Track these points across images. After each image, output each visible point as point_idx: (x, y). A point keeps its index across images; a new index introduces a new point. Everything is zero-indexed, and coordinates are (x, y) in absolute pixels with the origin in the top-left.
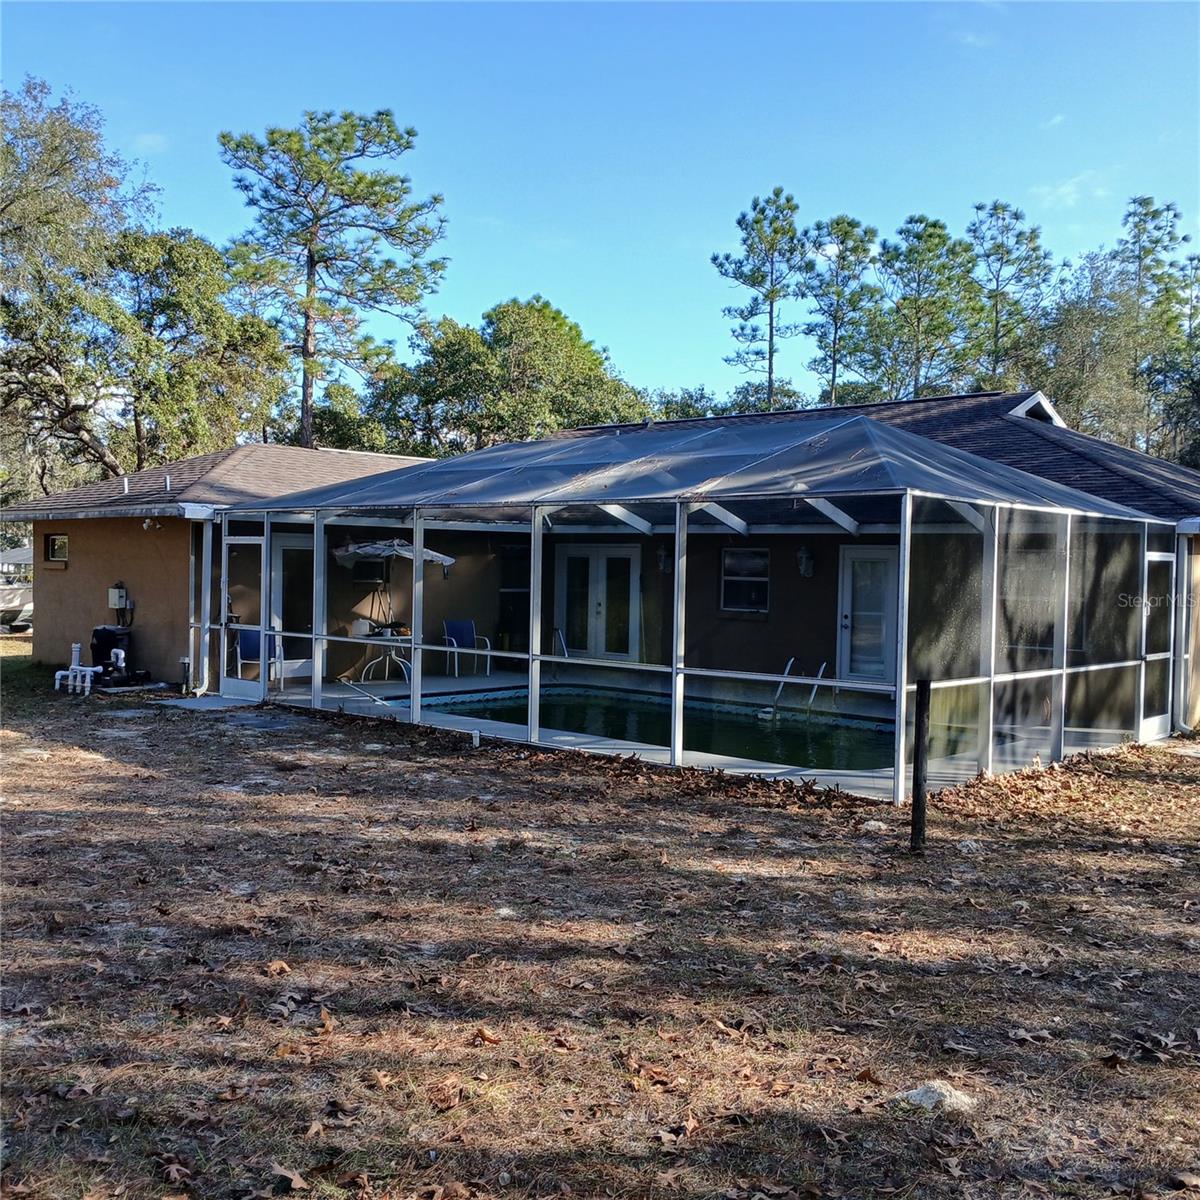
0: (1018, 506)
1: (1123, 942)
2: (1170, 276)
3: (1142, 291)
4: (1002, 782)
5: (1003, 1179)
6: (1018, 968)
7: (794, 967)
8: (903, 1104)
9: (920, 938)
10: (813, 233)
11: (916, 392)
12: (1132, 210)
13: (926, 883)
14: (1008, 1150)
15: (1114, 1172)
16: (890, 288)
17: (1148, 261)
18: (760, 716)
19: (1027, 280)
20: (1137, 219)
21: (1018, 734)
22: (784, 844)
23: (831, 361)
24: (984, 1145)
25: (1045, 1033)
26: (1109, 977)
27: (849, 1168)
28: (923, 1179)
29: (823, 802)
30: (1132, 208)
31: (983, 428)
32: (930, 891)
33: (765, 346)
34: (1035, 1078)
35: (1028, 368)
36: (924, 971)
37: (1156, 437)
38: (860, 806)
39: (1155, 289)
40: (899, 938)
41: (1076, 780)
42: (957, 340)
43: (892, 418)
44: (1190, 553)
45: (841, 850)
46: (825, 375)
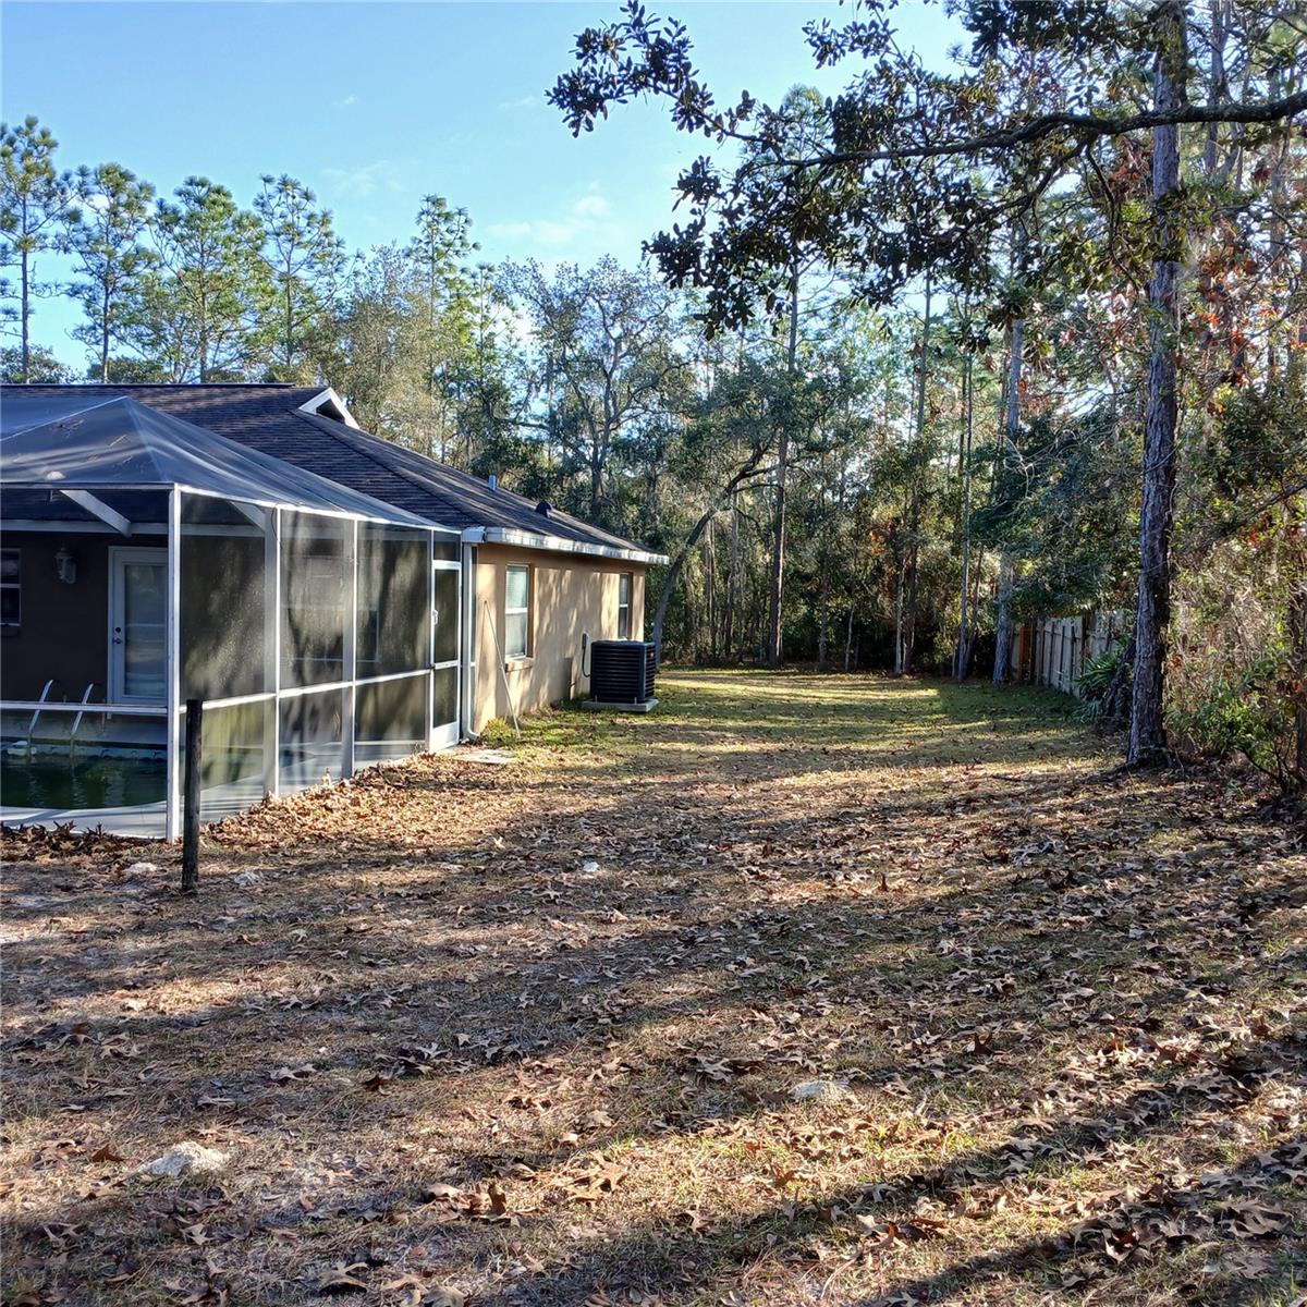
0: (304, 510)
1: (395, 959)
2: (461, 282)
3: (435, 294)
4: (290, 805)
5: (251, 1235)
6: (288, 1003)
7: (28, 1045)
8: (145, 1178)
9: (183, 987)
10: (76, 179)
11: (202, 377)
12: (425, 208)
13: (196, 925)
14: (259, 1203)
15: (368, 1199)
16: (169, 255)
17: (440, 264)
18: (11, 751)
19: (319, 267)
20: (430, 219)
21: (309, 752)
22: (30, 902)
23: (101, 331)
24: (234, 1202)
25: (309, 1068)
26: (380, 996)
27: (75, 1266)
28: (161, 1255)
29: (82, 847)
30: (426, 205)
31: (271, 422)
32: (200, 933)
33: (17, 305)
34: (295, 1117)
35: (323, 361)
36: (185, 1023)
37: (451, 445)
38: (126, 848)
39: (447, 293)
40: (158, 991)
41: (366, 795)
42: (247, 322)
43: (171, 403)
44: (474, 562)
45: (100, 901)
46: (95, 347)
